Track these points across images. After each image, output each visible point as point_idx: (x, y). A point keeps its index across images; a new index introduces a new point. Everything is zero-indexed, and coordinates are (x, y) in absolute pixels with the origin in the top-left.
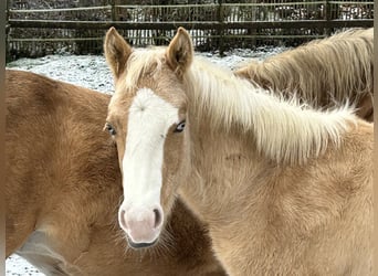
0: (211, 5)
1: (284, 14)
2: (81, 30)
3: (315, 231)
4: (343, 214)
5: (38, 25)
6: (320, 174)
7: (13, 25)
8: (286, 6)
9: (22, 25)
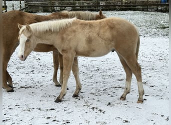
0: (72, 2)
1: (88, 4)
2: (44, 7)
3: (70, 39)
4: (75, 35)
5: (35, 6)
6: (69, 29)
7: (29, 6)
8: (88, 2)
9: (31, 6)
